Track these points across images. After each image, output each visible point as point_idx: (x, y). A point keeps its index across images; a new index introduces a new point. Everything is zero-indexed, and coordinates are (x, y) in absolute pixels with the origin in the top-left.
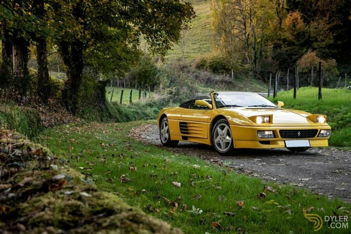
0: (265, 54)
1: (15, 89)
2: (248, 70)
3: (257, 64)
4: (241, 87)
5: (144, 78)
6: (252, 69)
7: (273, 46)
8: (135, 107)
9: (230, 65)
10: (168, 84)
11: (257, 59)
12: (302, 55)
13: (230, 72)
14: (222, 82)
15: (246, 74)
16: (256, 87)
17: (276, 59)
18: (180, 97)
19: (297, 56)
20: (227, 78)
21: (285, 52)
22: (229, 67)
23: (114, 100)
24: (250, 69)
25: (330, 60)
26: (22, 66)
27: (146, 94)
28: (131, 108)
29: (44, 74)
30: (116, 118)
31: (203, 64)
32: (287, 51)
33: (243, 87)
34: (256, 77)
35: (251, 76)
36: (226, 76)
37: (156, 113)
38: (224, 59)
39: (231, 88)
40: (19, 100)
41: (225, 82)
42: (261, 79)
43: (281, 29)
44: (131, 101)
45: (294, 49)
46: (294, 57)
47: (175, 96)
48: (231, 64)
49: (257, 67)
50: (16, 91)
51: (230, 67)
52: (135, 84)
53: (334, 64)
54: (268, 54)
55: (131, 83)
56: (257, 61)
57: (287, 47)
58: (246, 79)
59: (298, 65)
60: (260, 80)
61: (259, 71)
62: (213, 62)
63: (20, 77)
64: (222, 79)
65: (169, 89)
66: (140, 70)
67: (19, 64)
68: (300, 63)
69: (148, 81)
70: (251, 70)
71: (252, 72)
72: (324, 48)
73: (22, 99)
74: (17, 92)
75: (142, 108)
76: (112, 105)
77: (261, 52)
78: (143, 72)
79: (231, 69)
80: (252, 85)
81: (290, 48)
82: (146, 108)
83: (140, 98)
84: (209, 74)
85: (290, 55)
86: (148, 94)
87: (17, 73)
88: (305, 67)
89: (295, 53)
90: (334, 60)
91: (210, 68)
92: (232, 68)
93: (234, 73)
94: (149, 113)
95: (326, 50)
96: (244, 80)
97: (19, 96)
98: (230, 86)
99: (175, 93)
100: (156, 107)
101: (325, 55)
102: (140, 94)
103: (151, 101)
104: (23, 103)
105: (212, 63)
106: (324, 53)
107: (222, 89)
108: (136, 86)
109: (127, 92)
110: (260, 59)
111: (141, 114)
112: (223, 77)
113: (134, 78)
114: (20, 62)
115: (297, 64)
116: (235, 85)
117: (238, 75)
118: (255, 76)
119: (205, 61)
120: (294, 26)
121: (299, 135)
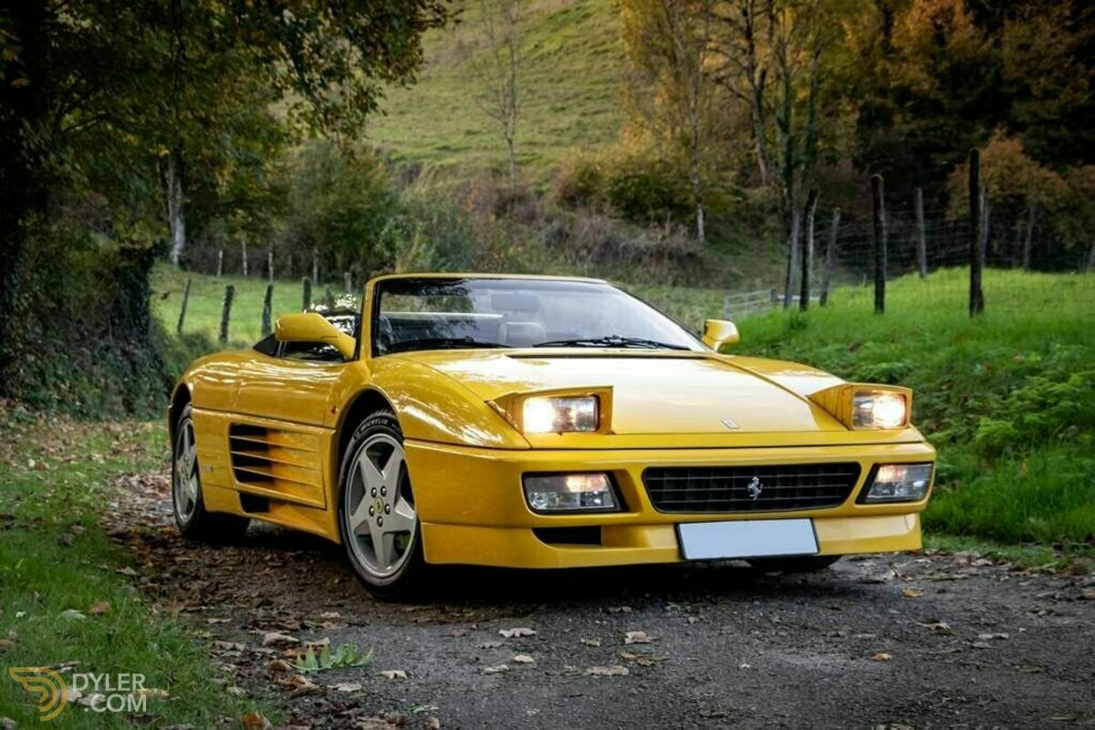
0: (827, 146)
2: (761, 208)
3: (795, 186)
5: (345, 241)
6: (779, 205)
7: (856, 116)
9: (691, 191)
11: (798, 163)
13: (691, 217)
14: (659, 254)
15: (754, 226)
17: (868, 166)
19: (949, 155)
20: (681, 242)
21: (902, 139)
22: (686, 199)
24: (770, 206)
31: (588, 186)
32: (912, 134)
33: (741, 274)
35: (773, 230)
36: (673, 232)
41: (671, 257)
43: (887, 50)
45: (941, 127)
46: (942, 161)
48: (693, 184)
49: (795, 197)
51: (692, 199)
52: (312, 266)
54: (840, 146)
55: (296, 261)
56: (797, 173)
57: (913, 119)
58: (755, 244)
59: (953, 187)
64: (659, 246)
66: (331, 212)
68: (962, 181)
69: (362, 251)
70: (774, 210)
71: (775, 217)
77: (811, 140)
78: (342, 215)
79: (695, 208)
81: (923, 123)
84: (610, 224)
85: (923, 152)
89: (943, 144)
91: (612, 205)
92: (699, 200)
93: (704, 219)
95: (1064, 131)
96: (746, 247)
98: (690, 270)
102: (307, 300)
105: (619, 181)
106: (1052, 142)
107: (660, 283)
108: (315, 271)
110: (807, 167)
112: (664, 238)
113: (306, 240)
115: (949, 185)
116: (711, 266)
117: (722, 228)
119: (594, 177)
120: (939, 39)
121: (755, 497)
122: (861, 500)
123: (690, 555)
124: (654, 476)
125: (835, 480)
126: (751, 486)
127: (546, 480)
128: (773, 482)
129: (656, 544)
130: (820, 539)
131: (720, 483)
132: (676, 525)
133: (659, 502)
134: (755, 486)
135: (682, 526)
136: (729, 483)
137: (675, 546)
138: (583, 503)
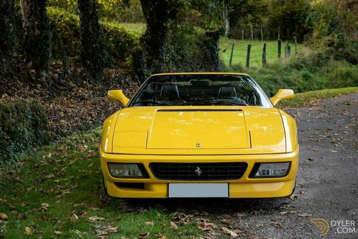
1: (26, 59)
8: (272, 71)
10: (326, 30)
18: (346, 50)
26: (36, 13)
27: (289, 48)
28: (265, 73)
29: (91, 27)
37: (306, 80)
40: (34, 78)
44: (264, 61)
47: (337, 48)
50: (28, 61)
52: (277, 34)
55: (271, 32)
63: (34, 35)
65: (328, 38)
67: (31, 10)
69: (297, 27)
73: (39, 76)
74: (30, 64)
75: (283, 71)
78: (289, 14)
82: (291, 71)
83: (279, 56)
86: (293, 48)
87: (28, 28)
94: (295, 80)
97: (34, 71)
99: (339, 44)
100: (307, 69)
102: (279, 48)
103: (299, 59)
104: (41, 83)
108: (279, 36)
109: (257, 47)
111: (282, 83)
114: (31, 6)
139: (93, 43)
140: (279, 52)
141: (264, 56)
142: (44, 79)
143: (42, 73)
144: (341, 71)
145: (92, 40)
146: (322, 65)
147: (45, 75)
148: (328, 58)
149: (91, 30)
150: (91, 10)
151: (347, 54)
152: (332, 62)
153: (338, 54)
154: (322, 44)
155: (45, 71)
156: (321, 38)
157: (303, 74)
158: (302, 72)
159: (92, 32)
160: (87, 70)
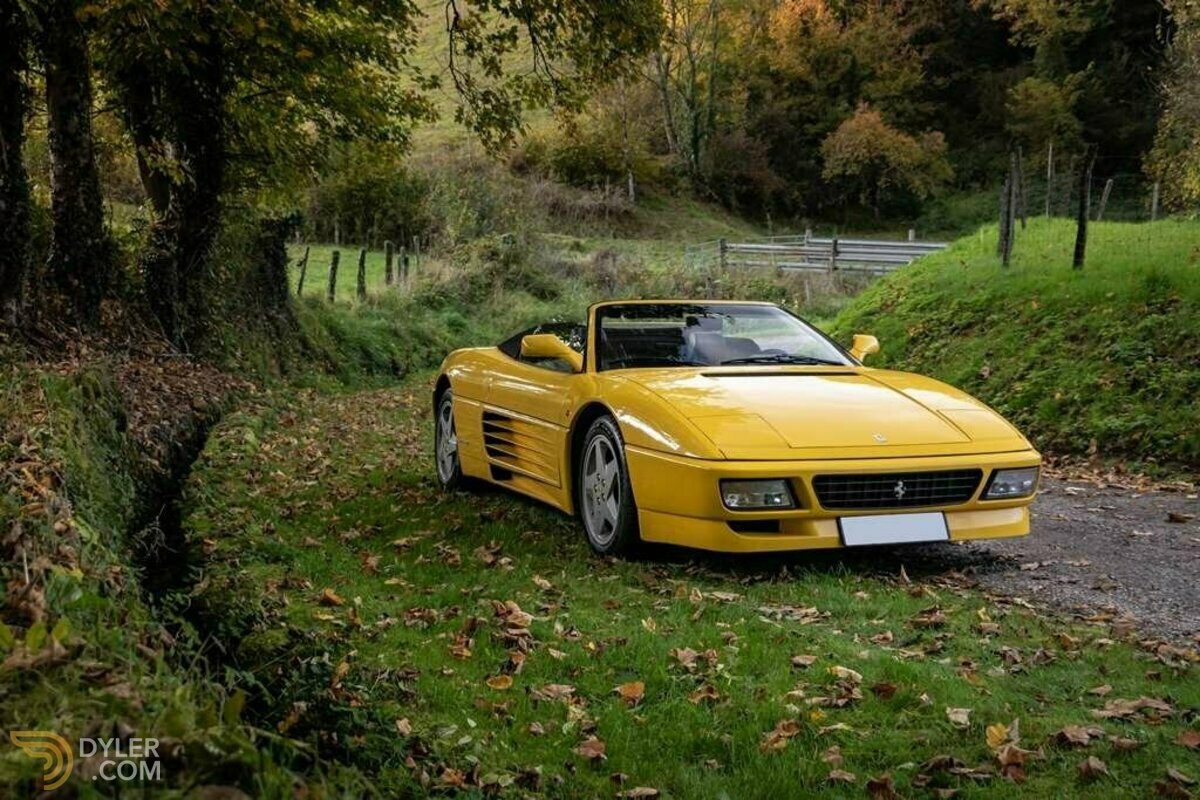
0: (723, 120)
2: (673, 172)
3: (700, 154)
4: (662, 227)
6: (687, 169)
7: (745, 95)
8: (384, 311)
9: (622, 158)
10: (473, 224)
11: (701, 136)
12: (839, 121)
13: (623, 180)
14: (601, 212)
15: (668, 186)
16: (709, 226)
17: (759, 136)
18: (524, 268)
19: (820, 125)
20: (617, 201)
21: (783, 113)
22: (619, 165)
23: (309, 289)
24: (680, 170)
25: (926, 136)
27: (406, 261)
28: (368, 315)
30: (327, 357)
31: (534, 156)
32: (790, 109)
34: (702, 195)
35: (686, 190)
36: (612, 193)
37: (457, 331)
38: (601, 140)
39: (630, 232)
41: (611, 213)
42: (716, 201)
43: (765, 41)
44: (362, 290)
45: (810, 103)
46: (811, 129)
47: (506, 265)
48: (624, 153)
49: (701, 162)
51: (624, 165)
52: (334, 230)
53: (938, 145)
54: (735, 119)
55: (319, 227)
56: (701, 142)
57: (789, 97)
58: (671, 201)
59: (828, 152)
60: (713, 205)
61: (710, 174)
62: (568, 150)
64: (600, 205)
65: (483, 242)
68: (834, 146)
70: (684, 173)
71: (685, 178)
72: (898, 97)
75: (406, 312)
76: (306, 311)
77: (712, 115)
79: (626, 172)
80: (694, 220)
81: (797, 100)
82: (419, 313)
83: (389, 279)
84: (557, 187)
85: (803, 120)
86: (413, 261)
88: (852, 159)
89: (813, 117)
90: (939, 134)
91: (556, 171)
92: (629, 166)
93: (634, 181)
94: (434, 333)
95: (908, 103)
96: (666, 204)
98: (627, 224)
99: (507, 256)
100: (452, 308)
101: (902, 120)
102: (389, 262)
103: (432, 286)
105: (563, 152)
106: (899, 115)
107: (603, 236)
110: (710, 137)
111: (408, 338)
112: (605, 198)
113: (328, 208)
115: (823, 150)
116: (643, 221)
117: (647, 190)
118: (698, 191)
119: (539, 148)
120: (806, 32)
121: (900, 496)
122: (983, 497)
123: (850, 542)
124: (821, 481)
125: (962, 483)
126: (898, 489)
127: (738, 484)
128: (914, 485)
129: (823, 533)
130: (951, 528)
131: (873, 486)
132: (838, 519)
133: (825, 502)
134: (900, 489)
135: (842, 519)
136: (880, 486)
137: (836, 534)
138: (766, 502)
139: (86, 235)
140: (389, 270)
141: (361, 278)
142: (13, 319)
143: (9, 305)
144: (523, 314)
145: (84, 227)
146: (481, 301)
147: (14, 308)
148: (489, 285)
149: (82, 204)
150: (84, 156)
151: (527, 277)
152: (499, 295)
153: (510, 277)
154: (474, 255)
155: (14, 301)
156: (466, 242)
157: (449, 319)
158: (446, 315)
159: (85, 210)
160: (72, 300)
